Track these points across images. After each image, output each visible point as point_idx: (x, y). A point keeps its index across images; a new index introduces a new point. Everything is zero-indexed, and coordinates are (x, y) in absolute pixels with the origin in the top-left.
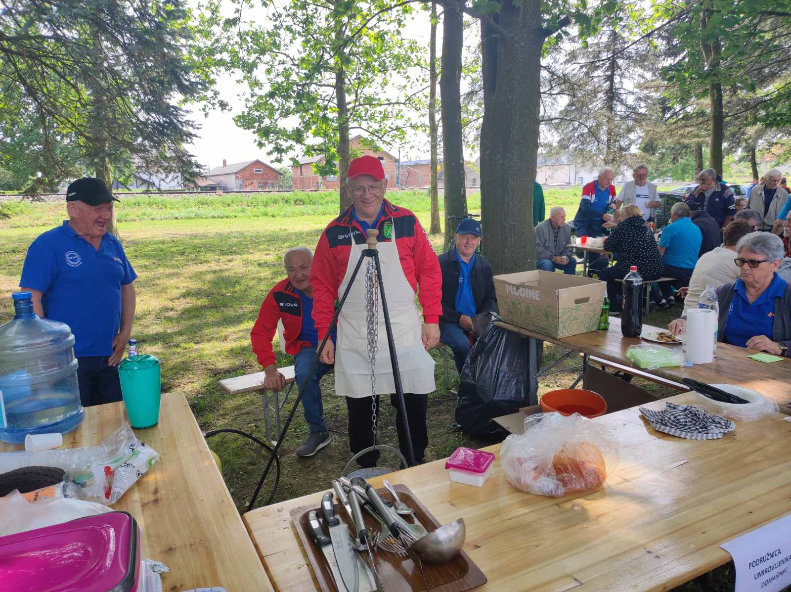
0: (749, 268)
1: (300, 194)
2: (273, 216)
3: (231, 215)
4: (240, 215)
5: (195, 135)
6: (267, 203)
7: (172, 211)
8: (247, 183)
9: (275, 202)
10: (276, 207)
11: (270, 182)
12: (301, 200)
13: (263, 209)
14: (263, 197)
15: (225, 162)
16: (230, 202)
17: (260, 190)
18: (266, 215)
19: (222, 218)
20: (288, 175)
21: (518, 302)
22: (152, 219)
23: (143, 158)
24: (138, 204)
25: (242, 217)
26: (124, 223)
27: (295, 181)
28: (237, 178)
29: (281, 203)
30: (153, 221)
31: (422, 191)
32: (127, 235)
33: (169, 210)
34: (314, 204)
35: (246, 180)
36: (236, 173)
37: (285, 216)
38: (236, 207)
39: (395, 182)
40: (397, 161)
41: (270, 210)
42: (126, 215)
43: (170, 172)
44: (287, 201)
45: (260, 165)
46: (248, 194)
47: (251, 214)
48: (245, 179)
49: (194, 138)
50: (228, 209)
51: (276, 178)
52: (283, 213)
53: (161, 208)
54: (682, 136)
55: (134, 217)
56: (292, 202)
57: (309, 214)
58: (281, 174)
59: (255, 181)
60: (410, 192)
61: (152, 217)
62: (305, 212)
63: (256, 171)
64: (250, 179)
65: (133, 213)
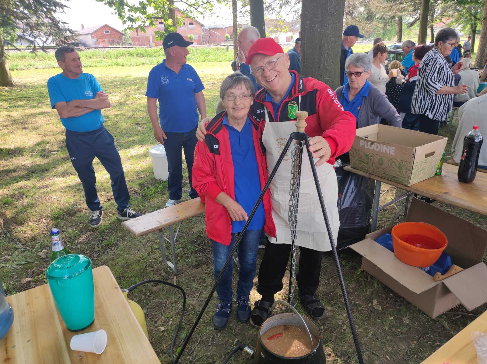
0: (355, 78)
1: (140, 50)
2: (123, 66)
3: (93, 65)
4: (99, 64)
5: (65, 6)
6: (117, 56)
7: (50, 62)
8: (100, 41)
9: (123, 55)
10: (124, 58)
11: (115, 40)
12: (141, 54)
13: (115, 60)
14: (114, 51)
15: (82, 26)
16: (91, 55)
17: (110, 46)
18: (117, 64)
19: (86, 67)
20: (128, 35)
21: (371, 155)
22: (36, 68)
23: (27, 24)
24: (24, 57)
25: (100, 66)
26: (15, 71)
27: (134, 39)
28: (92, 37)
29: (127, 56)
30: (37, 70)
31: (222, 47)
32: (19, 80)
33: (48, 62)
34: (150, 56)
35: (100, 38)
36: (91, 34)
37: (131, 65)
38: (95, 59)
39: (202, 40)
40: (202, 25)
41: (121, 61)
42: (17, 66)
43: (49, 36)
44: (131, 55)
45: (108, 28)
46: (103, 49)
47: (107, 64)
48: (98, 38)
49: (64, 8)
50: (90, 60)
51: (120, 37)
52: (129, 63)
53: (42, 60)
54: (398, 10)
55: (23, 67)
56: (135, 55)
57: (147, 64)
58: (123, 35)
59: (106, 39)
60: (214, 48)
61: (36, 66)
62: (145, 62)
63: (105, 32)
64: (102, 38)
65: (21, 64)
